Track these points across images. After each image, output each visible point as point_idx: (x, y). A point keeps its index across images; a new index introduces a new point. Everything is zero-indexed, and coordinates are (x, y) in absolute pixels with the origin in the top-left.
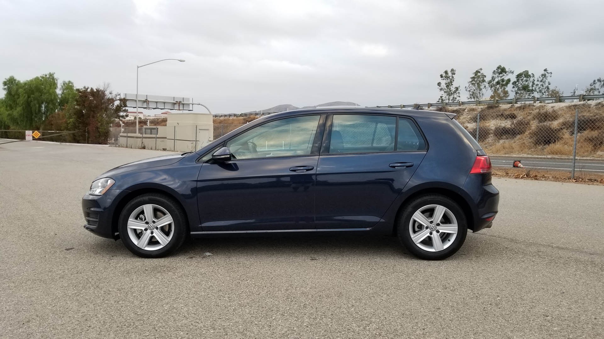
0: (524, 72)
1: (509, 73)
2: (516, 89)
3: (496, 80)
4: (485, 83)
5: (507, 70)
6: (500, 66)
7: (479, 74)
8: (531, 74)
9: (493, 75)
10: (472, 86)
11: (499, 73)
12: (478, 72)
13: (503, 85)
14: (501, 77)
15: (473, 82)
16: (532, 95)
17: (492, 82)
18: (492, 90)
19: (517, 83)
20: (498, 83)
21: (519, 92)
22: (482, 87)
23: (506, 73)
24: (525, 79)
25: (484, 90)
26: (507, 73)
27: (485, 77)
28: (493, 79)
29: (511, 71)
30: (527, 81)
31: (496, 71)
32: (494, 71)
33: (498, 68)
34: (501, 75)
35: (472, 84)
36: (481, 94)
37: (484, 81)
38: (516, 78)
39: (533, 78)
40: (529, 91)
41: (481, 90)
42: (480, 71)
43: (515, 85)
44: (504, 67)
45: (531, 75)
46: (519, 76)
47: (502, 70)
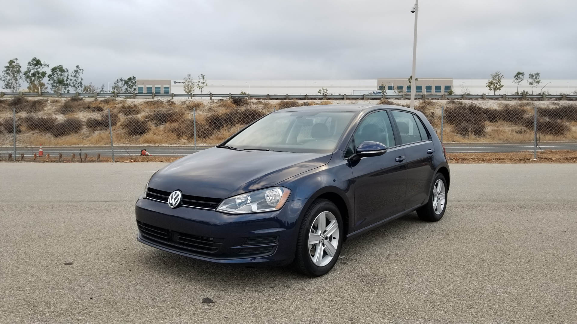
0: (58, 66)
1: (44, 66)
2: (52, 82)
3: (32, 71)
4: (21, 74)
5: (42, 63)
6: (35, 58)
7: (13, 64)
9: (29, 66)
10: (7, 76)
11: (34, 64)
12: (11, 62)
13: (39, 77)
14: (37, 69)
15: (8, 72)
16: (68, 89)
17: (28, 73)
18: (27, 81)
19: (53, 76)
20: (34, 75)
21: (54, 85)
22: (18, 77)
23: (41, 66)
24: (60, 73)
25: (20, 81)
26: (43, 66)
27: (21, 67)
28: (29, 70)
29: (46, 64)
30: (62, 75)
31: (31, 62)
32: (29, 63)
33: (34, 59)
34: (36, 67)
35: (8, 73)
36: (18, 85)
37: (19, 71)
38: (51, 71)
39: (67, 73)
40: (64, 85)
41: (17, 80)
42: (15, 61)
43: (51, 78)
44: (39, 60)
45: (66, 70)
46: (54, 70)
47: (37, 63)
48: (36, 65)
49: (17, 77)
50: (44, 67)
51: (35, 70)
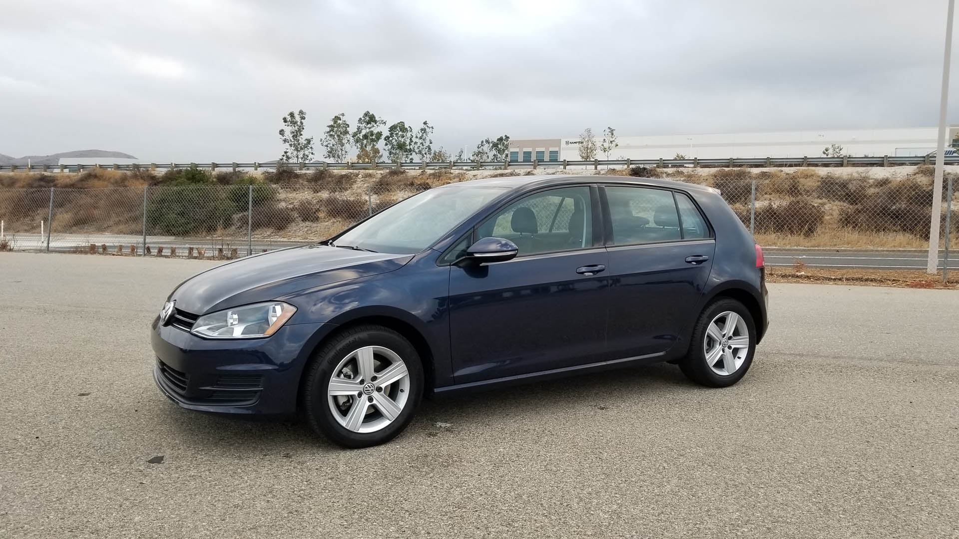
0: (399, 123)
1: (380, 123)
2: (390, 147)
3: (364, 132)
4: (348, 136)
5: (377, 119)
6: (368, 112)
7: (339, 121)
8: (408, 128)
9: (359, 125)
10: (330, 139)
11: (366, 122)
12: (337, 118)
13: (373, 140)
14: (370, 128)
15: (331, 133)
16: (411, 157)
17: (358, 135)
18: (357, 147)
19: (391, 139)
20: (365, 137)
21: (393, 151)
22: (345, 141)
23: (376, 123)
24: (400, 133)
25: (347, 146)
26: (377, 124)
27: (348, 127)
28: (359, 130)
29: (382, 121)
30: (403, 137)
31: (363, 119)
32: (361, 119)
33: (366, 115)
34: (369, 126)
35: (331, 135)
36: (344, 152)
37: (346, 132)
38: (389, 131)
39: (411, 133)
40: (406, 151)
41: (343, 145)
42: (341, 117)
43: (388, 142)
44: (373, 114)
46: (392, 129)
47: (370, 119)
48: (368, 123)
49: (343, 141)
50: (379, 125)
51: (368, 130)
